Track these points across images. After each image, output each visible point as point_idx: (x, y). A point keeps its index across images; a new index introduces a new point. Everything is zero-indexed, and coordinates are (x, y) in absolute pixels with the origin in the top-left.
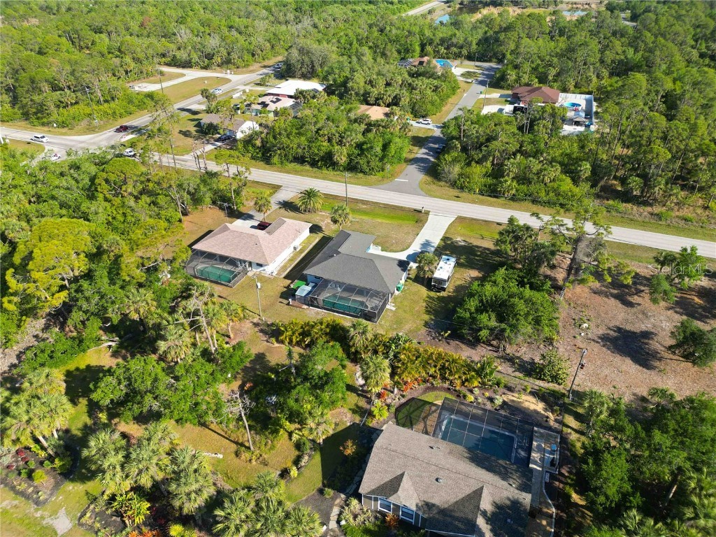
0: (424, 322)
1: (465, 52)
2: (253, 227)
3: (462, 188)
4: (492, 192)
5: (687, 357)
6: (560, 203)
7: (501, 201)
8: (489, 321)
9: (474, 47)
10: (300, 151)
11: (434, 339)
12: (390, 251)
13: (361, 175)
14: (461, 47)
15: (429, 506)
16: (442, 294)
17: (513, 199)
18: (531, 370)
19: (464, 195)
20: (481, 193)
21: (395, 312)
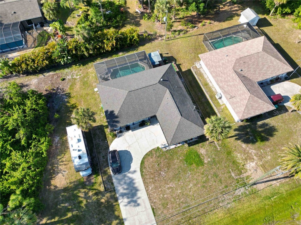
0: (72, 96)
11: (58, 88)
21: (93, 89)
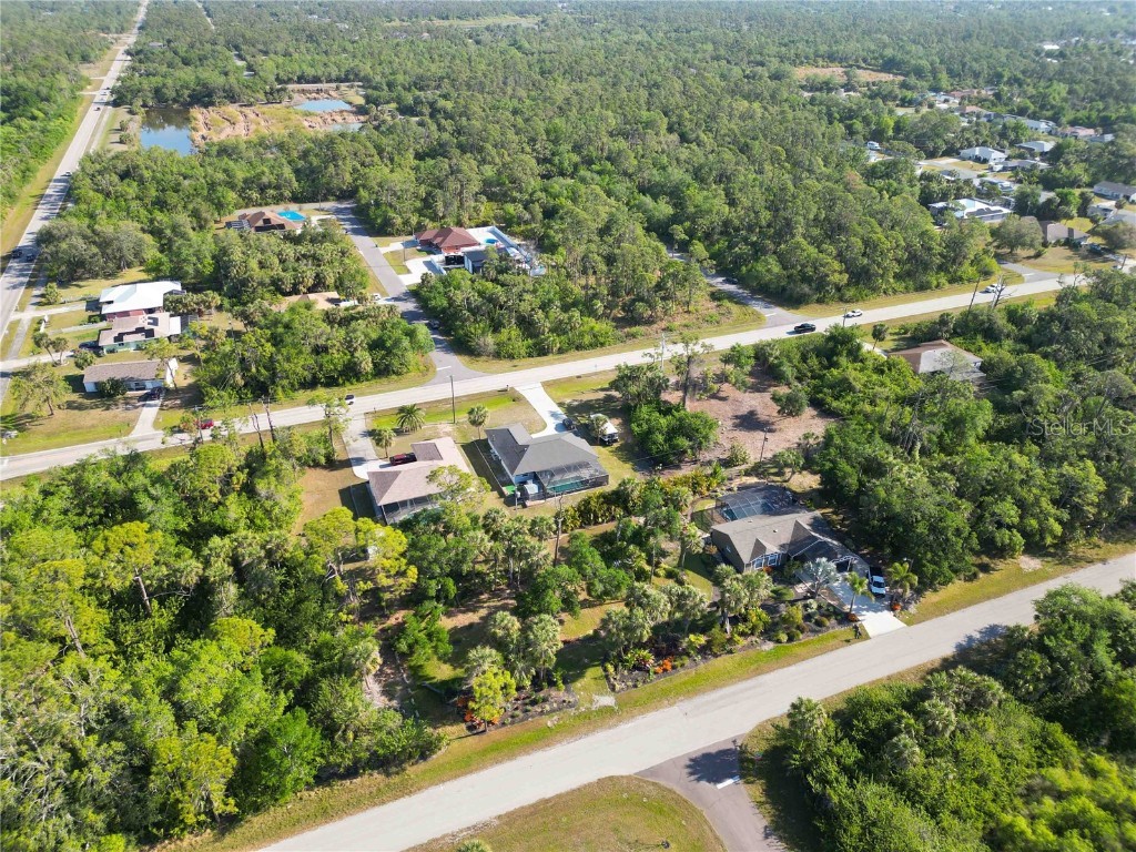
0: (631, 469)
1: (287, 193)
2: (382, 467)
3: (511, 357)
4: (541, 351)
5: (790, 414)
6: (597, 343)
7: (550, 357)
8: (683, 442)
9: (296, 184)
10: (306, 373)
12: (538, 431)
13: (394, 377)
14: (277, 187)
15: (782, 546)
16: (615, 445)
17: (561, 351)
18: (727, 463)
19: (515, 362)
20: (530, 355)
